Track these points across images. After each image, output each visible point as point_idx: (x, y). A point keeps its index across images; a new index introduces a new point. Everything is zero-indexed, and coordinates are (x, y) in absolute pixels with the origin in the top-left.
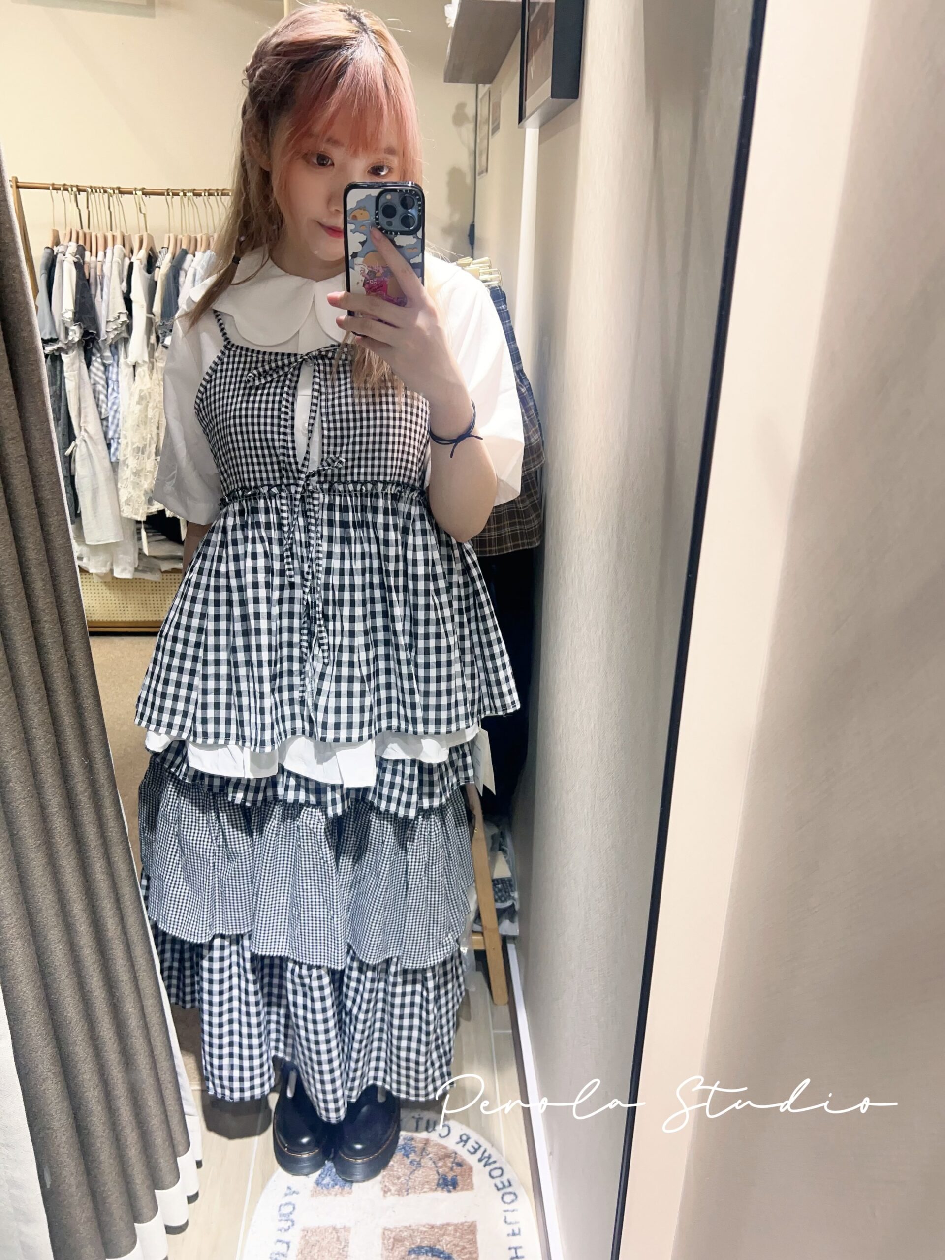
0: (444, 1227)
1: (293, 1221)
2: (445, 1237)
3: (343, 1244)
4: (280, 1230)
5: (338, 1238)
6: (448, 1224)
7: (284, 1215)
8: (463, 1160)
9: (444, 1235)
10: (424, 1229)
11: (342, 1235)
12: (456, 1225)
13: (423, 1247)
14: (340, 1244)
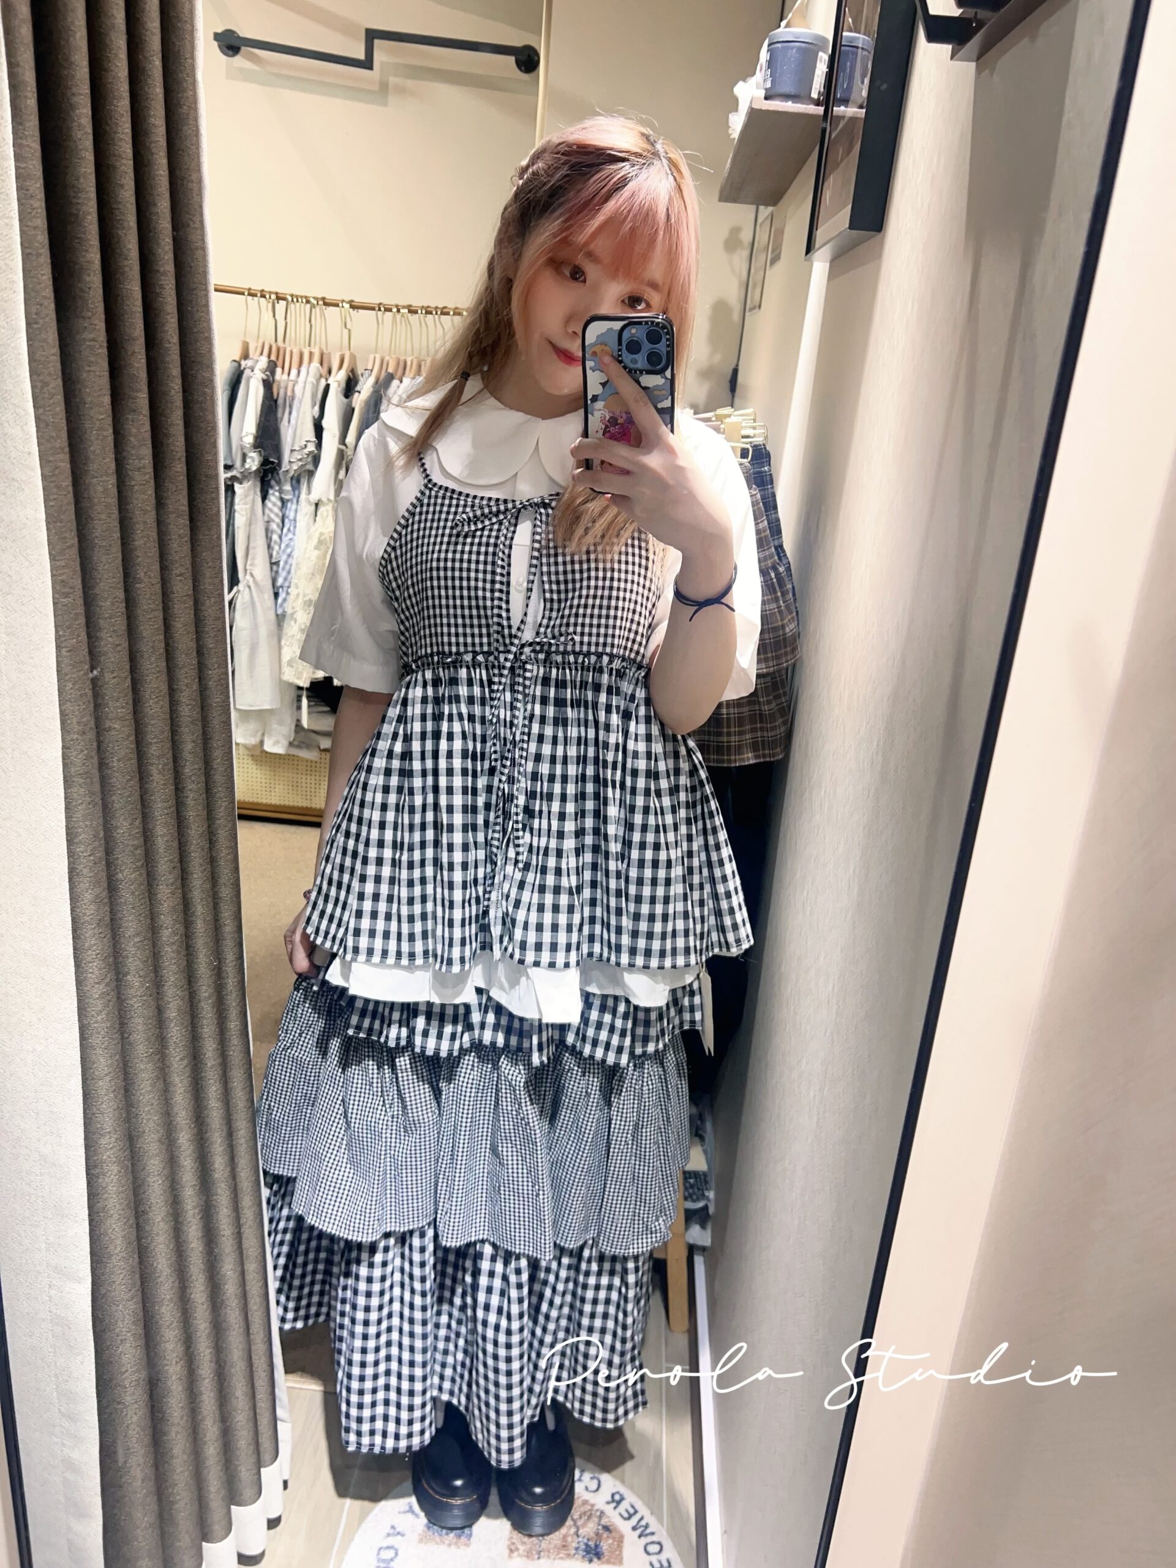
8: (613, 1525)
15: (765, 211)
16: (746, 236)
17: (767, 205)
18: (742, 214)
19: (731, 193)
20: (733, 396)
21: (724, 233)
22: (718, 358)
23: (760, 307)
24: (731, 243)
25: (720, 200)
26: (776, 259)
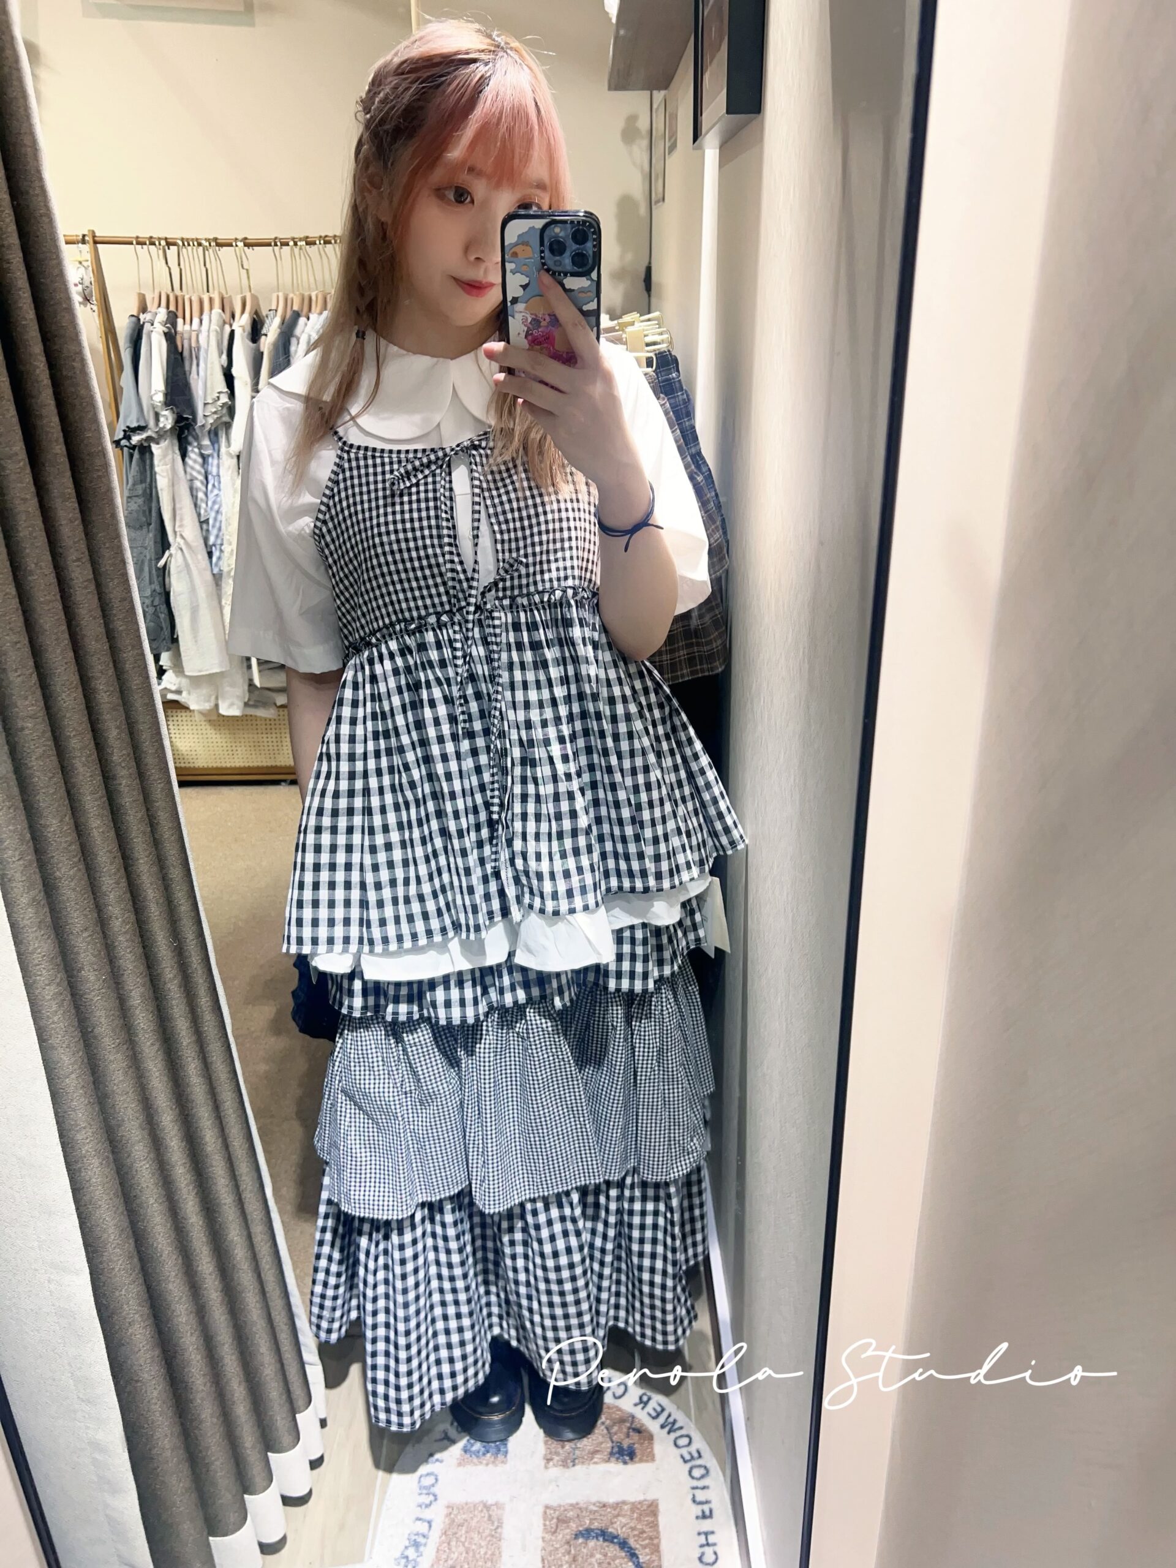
0: (617, 1505)
1: (435, 1496)
2: (620, 1518)
3: (496, 1524)
4: (420, 1506)
5: (490, 1516)
6: (624, 1503)
7: (425, 1488)
8: (643, 1425)
9: (618, 1515)
10: (595, 1508)
11: (494, 1512)
12: (633, 1504)
13: (592, 1530)
14: (493, 1523)
15: (659, 96)
16: (643, 124)
17: (659, 89)
18: (635, 102)
19: (620, 81)
20: (649, 296)
21: (620, 124)
22: (629, 257)
23: (664, 199)
24: (629, 134)
25: (610, 89)
26: (673, 147)
